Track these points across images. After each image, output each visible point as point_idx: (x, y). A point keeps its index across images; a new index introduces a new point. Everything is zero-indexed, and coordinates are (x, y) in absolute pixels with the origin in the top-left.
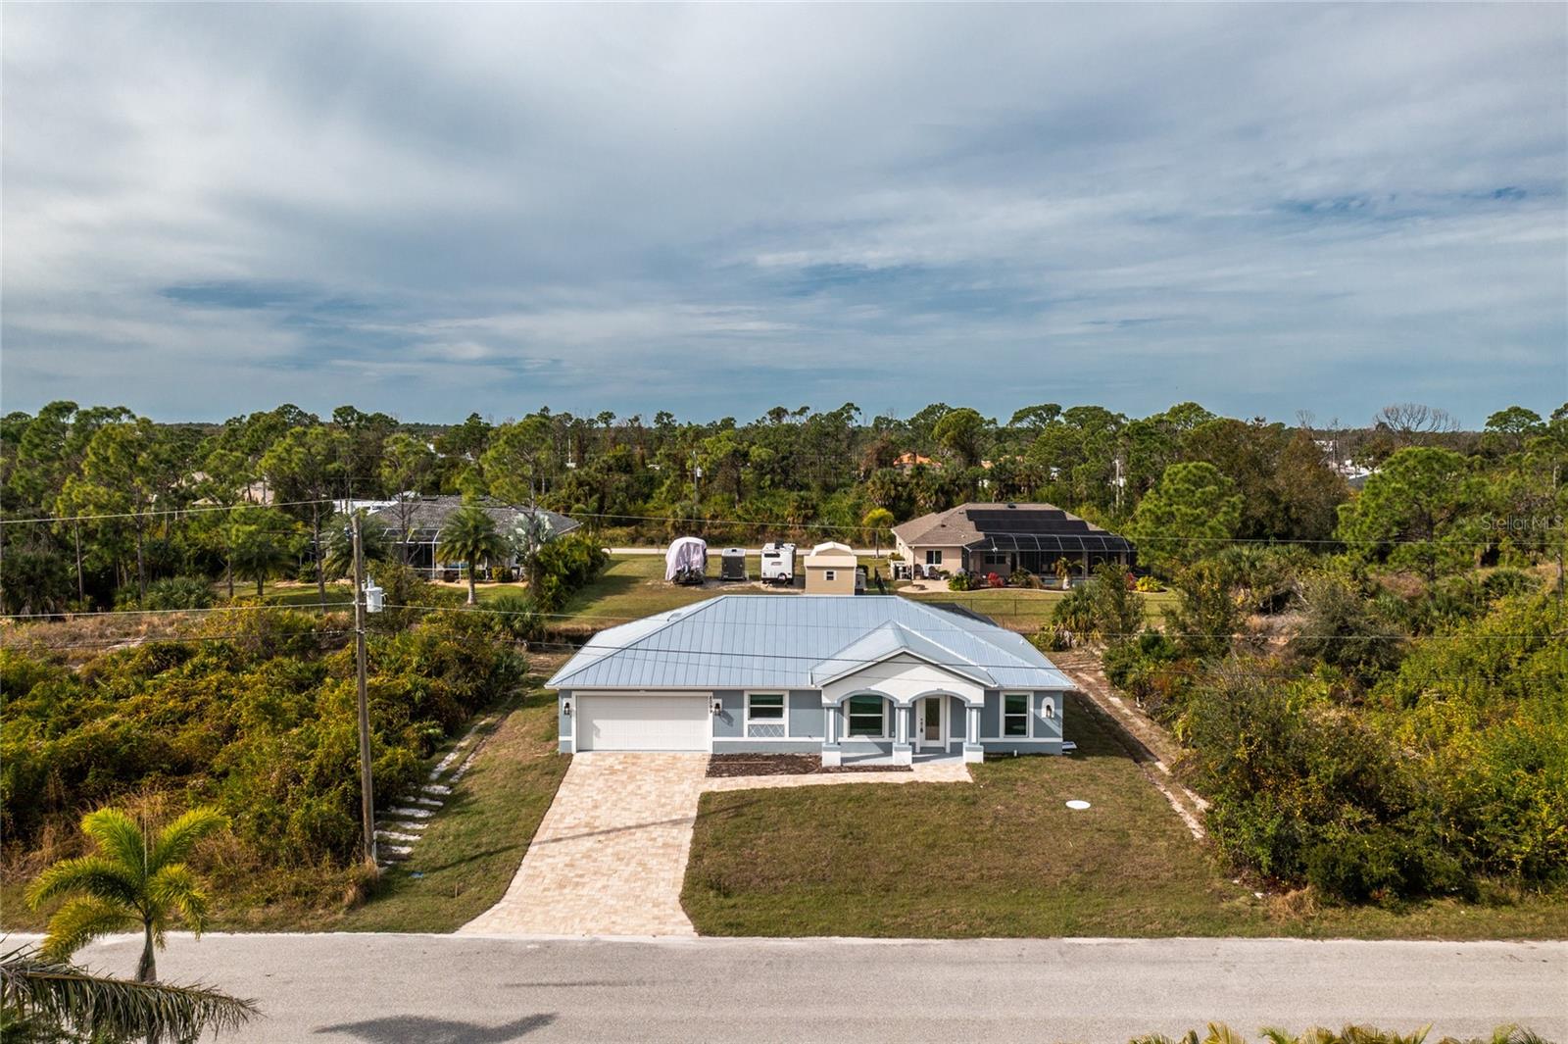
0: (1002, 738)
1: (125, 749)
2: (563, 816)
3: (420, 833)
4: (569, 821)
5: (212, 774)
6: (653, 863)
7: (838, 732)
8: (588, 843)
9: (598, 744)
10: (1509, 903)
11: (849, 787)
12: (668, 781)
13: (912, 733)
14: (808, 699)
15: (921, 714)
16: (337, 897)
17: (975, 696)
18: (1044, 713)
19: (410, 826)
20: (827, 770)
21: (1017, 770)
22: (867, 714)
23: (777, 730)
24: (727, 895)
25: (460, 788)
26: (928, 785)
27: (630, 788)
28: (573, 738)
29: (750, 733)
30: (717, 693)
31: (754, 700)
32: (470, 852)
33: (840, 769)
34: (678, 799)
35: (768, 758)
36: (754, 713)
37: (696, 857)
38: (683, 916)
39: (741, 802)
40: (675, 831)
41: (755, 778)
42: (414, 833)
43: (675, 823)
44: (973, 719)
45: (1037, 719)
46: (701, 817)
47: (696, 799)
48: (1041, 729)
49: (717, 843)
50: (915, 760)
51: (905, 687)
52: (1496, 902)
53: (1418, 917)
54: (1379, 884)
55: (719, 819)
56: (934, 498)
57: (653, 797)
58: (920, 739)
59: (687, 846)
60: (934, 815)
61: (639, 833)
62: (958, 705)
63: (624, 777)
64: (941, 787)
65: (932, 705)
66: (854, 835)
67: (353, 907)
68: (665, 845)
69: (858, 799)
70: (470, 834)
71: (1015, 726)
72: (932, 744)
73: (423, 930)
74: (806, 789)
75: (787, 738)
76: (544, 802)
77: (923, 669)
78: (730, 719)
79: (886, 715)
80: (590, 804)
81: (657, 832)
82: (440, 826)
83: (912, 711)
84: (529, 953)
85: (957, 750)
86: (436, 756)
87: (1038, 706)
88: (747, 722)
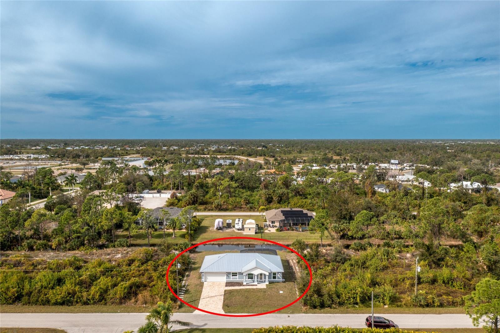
0: (272, 279)
1: (137, 284)
2: (204, 294)
3: (183, 297)
4: (205, 295)
5: (150, 287)
6: (218, 302)
7: (246, 279)
8: (208, 299)
9: (208, 280)
10: (336, 308)
11: (247, 289)
12: (219, 288)
13: (258, 278)
14: (241, 274)
15: (259, 276)
16: (176, 308)
17: (267, 274)
18: (279, 276)
19: (181, 296)
20: (244, 286)
21: (273, 285)
22: (251, 276)
23: (236, 278)
24: (229, 307)
25: (187, 289)
26: (259, 289)
27: (214, 289)
28: (204, 280)
29: (232, 279)
30: (227, 273)
31: (233, 273)
32: (192, 300)
33: (246, 285)
34: (221, 291)
35: (235, 283)
36: (233, 276)
37: (224, 301)
38: (223, 310)
39: (231, 292)
40: (221, 297)
41: (233, 287)
42: (182, 297)
43: (221, 295)
44: (267, 277)
45: (278, 276)
46: (225, 294)
47: (224, 291)
48: (279, 278)
49: (227, 299)
50: (258, 283)
51: (256, 272)
52: (334, 308)
53: (322, 310)
54: (318, 306)
55: (227, 295)
56: (277, 198)
57: (217, 290)
58: (259, 280)
59: (223, 299)
60: (259, 294)
61: (216, 297)
62: (265, 275)
63: (212, 287)
64: (261, 289)
65: (261, 274)
66: (247, 297)
67: (178, 309)
68: (220, 299)
69: (248, 291)
70: (191, 297)
71: (274, 278)
72: (261, 280)
73: (189, 312)
74: (240, 289)
75: (238, 280)
76: (201, 292)
77: (259, 269)
78: (229, 277)
79: (254, 276)
80: (208, 292)
81: (218, 297)
82: (186, 295)
83: (258, 276)
84: (203, 316)
85: (265, 282)
86: (181, 282)
87: (278, 274)
88: (231, 277)
